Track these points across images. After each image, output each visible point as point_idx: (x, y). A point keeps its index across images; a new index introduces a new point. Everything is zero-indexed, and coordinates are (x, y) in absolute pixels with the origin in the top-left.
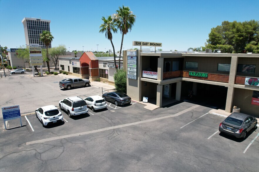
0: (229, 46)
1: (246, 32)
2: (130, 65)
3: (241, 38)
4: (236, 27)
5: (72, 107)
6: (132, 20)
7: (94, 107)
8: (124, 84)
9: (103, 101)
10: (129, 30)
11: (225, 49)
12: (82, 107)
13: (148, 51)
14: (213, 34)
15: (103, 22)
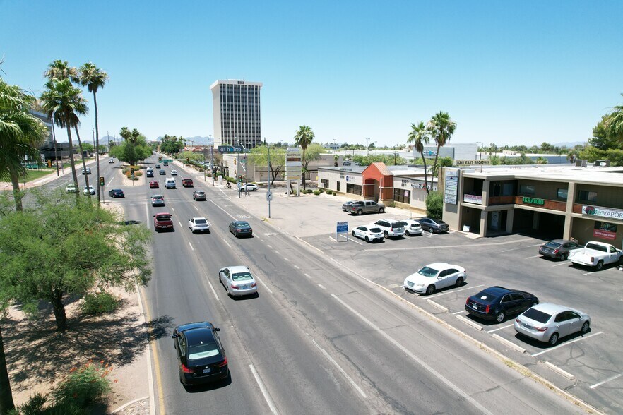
2: (449, 186)
5: (391, 228)
6: (452, 129)
7: (410, 231)
8: (439, 209)
9: (418, 225)
12: (401, 228)
14: (602, 129)
15: (412, 130)
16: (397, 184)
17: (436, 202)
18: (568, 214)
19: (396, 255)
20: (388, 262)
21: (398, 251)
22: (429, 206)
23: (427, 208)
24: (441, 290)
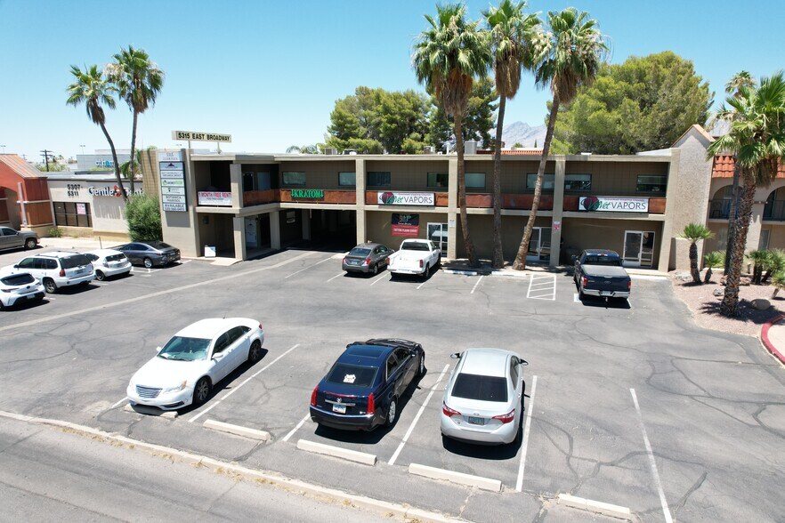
0: (372, 143)
1: (402, 115)
2: (167, 181)
3: (394, 126)
4: (382, 102)
5: (59, 269)
6: (156, 82)
7: (104, 270)
8: (154, 224)
9: (120, 257)
10: (149, 104)
11: (366, 148)
12: (83, 267)
13: (206, 150)
14: (340, 113)
15: (75, 80)
16: (59, 194)
17: (147, 213)
18: (360, 208)
19: (84, 325)
20: (66, 345)
21: (86, 315)
22: (133, 221)
23: (131, 225)
24: (224, 383)
